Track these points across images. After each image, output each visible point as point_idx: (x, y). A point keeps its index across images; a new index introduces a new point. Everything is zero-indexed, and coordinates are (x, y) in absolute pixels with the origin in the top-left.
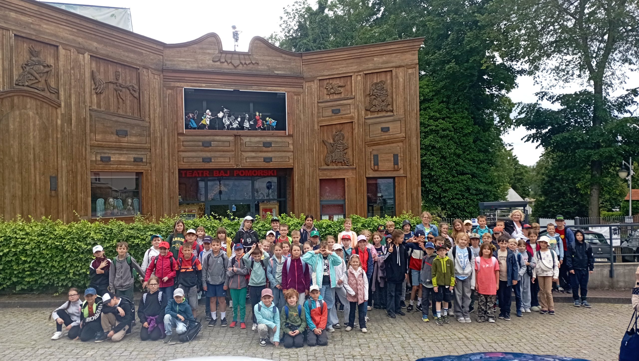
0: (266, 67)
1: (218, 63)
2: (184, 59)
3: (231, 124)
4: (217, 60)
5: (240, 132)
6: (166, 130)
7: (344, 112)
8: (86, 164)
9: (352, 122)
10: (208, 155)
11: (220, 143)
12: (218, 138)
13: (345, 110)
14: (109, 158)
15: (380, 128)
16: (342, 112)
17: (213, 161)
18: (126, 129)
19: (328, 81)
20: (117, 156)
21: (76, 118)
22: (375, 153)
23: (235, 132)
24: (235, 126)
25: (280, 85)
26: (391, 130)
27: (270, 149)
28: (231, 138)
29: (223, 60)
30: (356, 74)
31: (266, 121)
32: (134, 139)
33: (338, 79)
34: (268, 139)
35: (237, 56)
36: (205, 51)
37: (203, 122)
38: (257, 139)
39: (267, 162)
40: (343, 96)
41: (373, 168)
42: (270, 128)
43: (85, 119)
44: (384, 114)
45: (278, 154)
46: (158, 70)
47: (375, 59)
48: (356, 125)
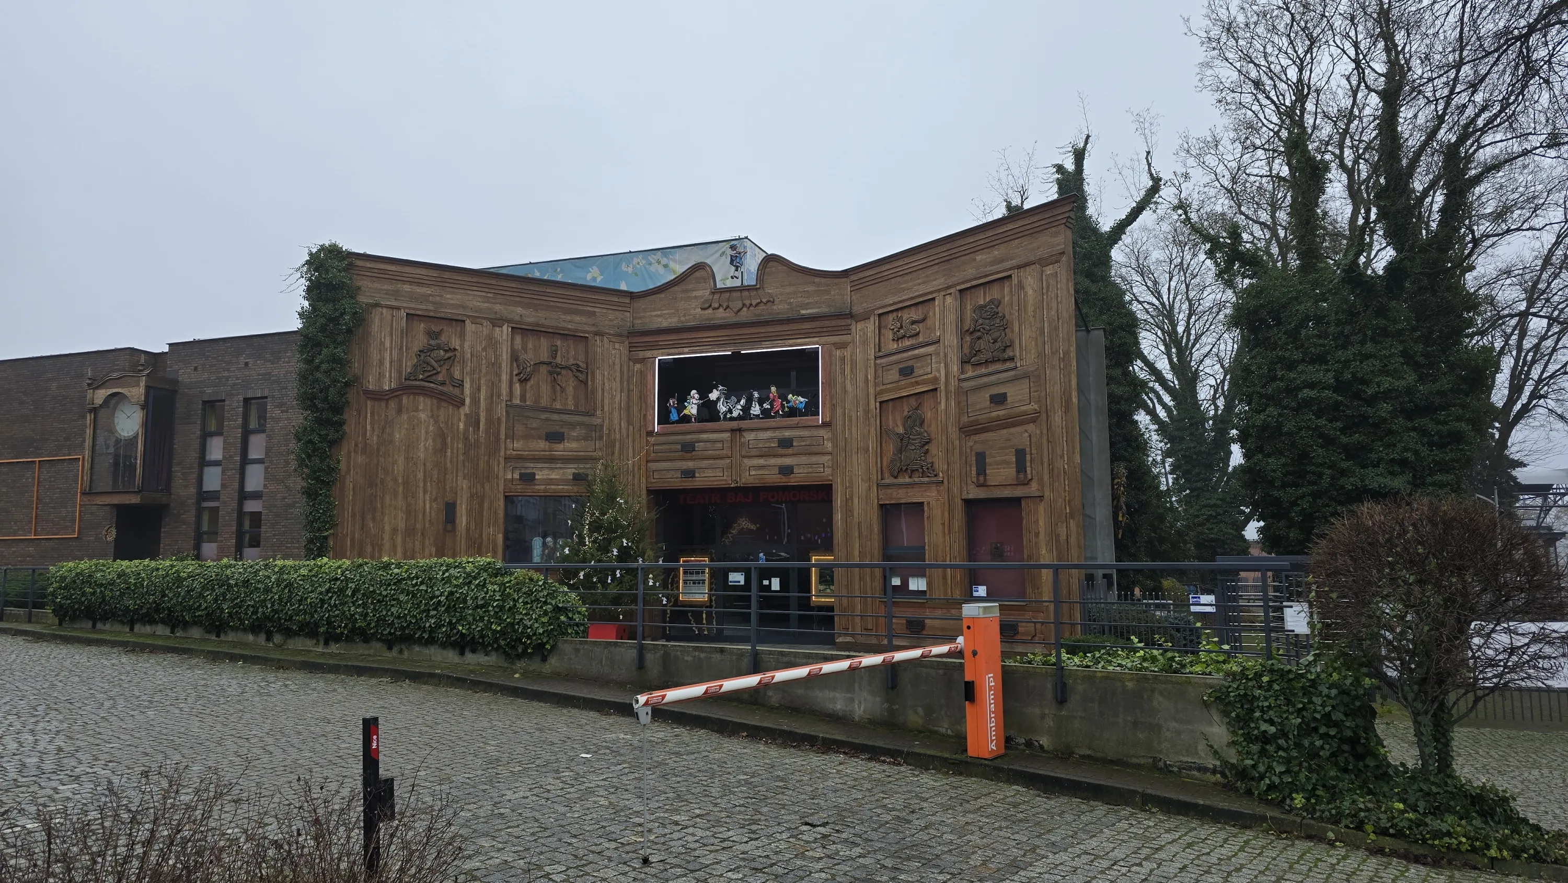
0: (786, 307)
1: (710, 311)
2: (659, 313)
3: (730, 411)
4: (707, 305)
5: (744, 424)
6: (631, 428)
7: (921, 372)
8: (498, 484)
9: (936, 389)
10: (690, 465)
11: (708, 445)
12: (704, 436)
13: (922, 367)
14: (534, 474)
15: (987, 396)
16: (918, 372)
17: (697, 475)
18: (562, 430)
19: (895, 314)
20: (546, 472)
21: (486, 419)
22: (979, 448)
23: (734, 424)
24: (735, 414)
25: (807, 335)
26: (1009, 400)
27: (790, 451)
28: (726, 435)
29: (716, 305)
30: (943, 293)
31: (788, 402)
32: (574, 445)
33: (913, 309)
34: (787, 434)
35: (738, 294)
36: (689, 294)
37: (686, 412)
38: (768, 434)
39: (784, 474)
40: (921, 339)
41: (974, 480)
42: (793, 412)
43: (499, 419)
44: (999, 366)
45: (803, 459)
46: (620, 335)
47: (979, 258)
48: (943, 394)
